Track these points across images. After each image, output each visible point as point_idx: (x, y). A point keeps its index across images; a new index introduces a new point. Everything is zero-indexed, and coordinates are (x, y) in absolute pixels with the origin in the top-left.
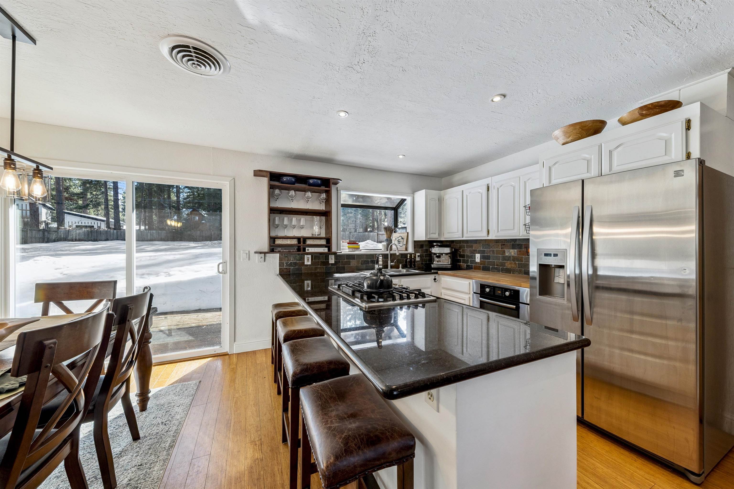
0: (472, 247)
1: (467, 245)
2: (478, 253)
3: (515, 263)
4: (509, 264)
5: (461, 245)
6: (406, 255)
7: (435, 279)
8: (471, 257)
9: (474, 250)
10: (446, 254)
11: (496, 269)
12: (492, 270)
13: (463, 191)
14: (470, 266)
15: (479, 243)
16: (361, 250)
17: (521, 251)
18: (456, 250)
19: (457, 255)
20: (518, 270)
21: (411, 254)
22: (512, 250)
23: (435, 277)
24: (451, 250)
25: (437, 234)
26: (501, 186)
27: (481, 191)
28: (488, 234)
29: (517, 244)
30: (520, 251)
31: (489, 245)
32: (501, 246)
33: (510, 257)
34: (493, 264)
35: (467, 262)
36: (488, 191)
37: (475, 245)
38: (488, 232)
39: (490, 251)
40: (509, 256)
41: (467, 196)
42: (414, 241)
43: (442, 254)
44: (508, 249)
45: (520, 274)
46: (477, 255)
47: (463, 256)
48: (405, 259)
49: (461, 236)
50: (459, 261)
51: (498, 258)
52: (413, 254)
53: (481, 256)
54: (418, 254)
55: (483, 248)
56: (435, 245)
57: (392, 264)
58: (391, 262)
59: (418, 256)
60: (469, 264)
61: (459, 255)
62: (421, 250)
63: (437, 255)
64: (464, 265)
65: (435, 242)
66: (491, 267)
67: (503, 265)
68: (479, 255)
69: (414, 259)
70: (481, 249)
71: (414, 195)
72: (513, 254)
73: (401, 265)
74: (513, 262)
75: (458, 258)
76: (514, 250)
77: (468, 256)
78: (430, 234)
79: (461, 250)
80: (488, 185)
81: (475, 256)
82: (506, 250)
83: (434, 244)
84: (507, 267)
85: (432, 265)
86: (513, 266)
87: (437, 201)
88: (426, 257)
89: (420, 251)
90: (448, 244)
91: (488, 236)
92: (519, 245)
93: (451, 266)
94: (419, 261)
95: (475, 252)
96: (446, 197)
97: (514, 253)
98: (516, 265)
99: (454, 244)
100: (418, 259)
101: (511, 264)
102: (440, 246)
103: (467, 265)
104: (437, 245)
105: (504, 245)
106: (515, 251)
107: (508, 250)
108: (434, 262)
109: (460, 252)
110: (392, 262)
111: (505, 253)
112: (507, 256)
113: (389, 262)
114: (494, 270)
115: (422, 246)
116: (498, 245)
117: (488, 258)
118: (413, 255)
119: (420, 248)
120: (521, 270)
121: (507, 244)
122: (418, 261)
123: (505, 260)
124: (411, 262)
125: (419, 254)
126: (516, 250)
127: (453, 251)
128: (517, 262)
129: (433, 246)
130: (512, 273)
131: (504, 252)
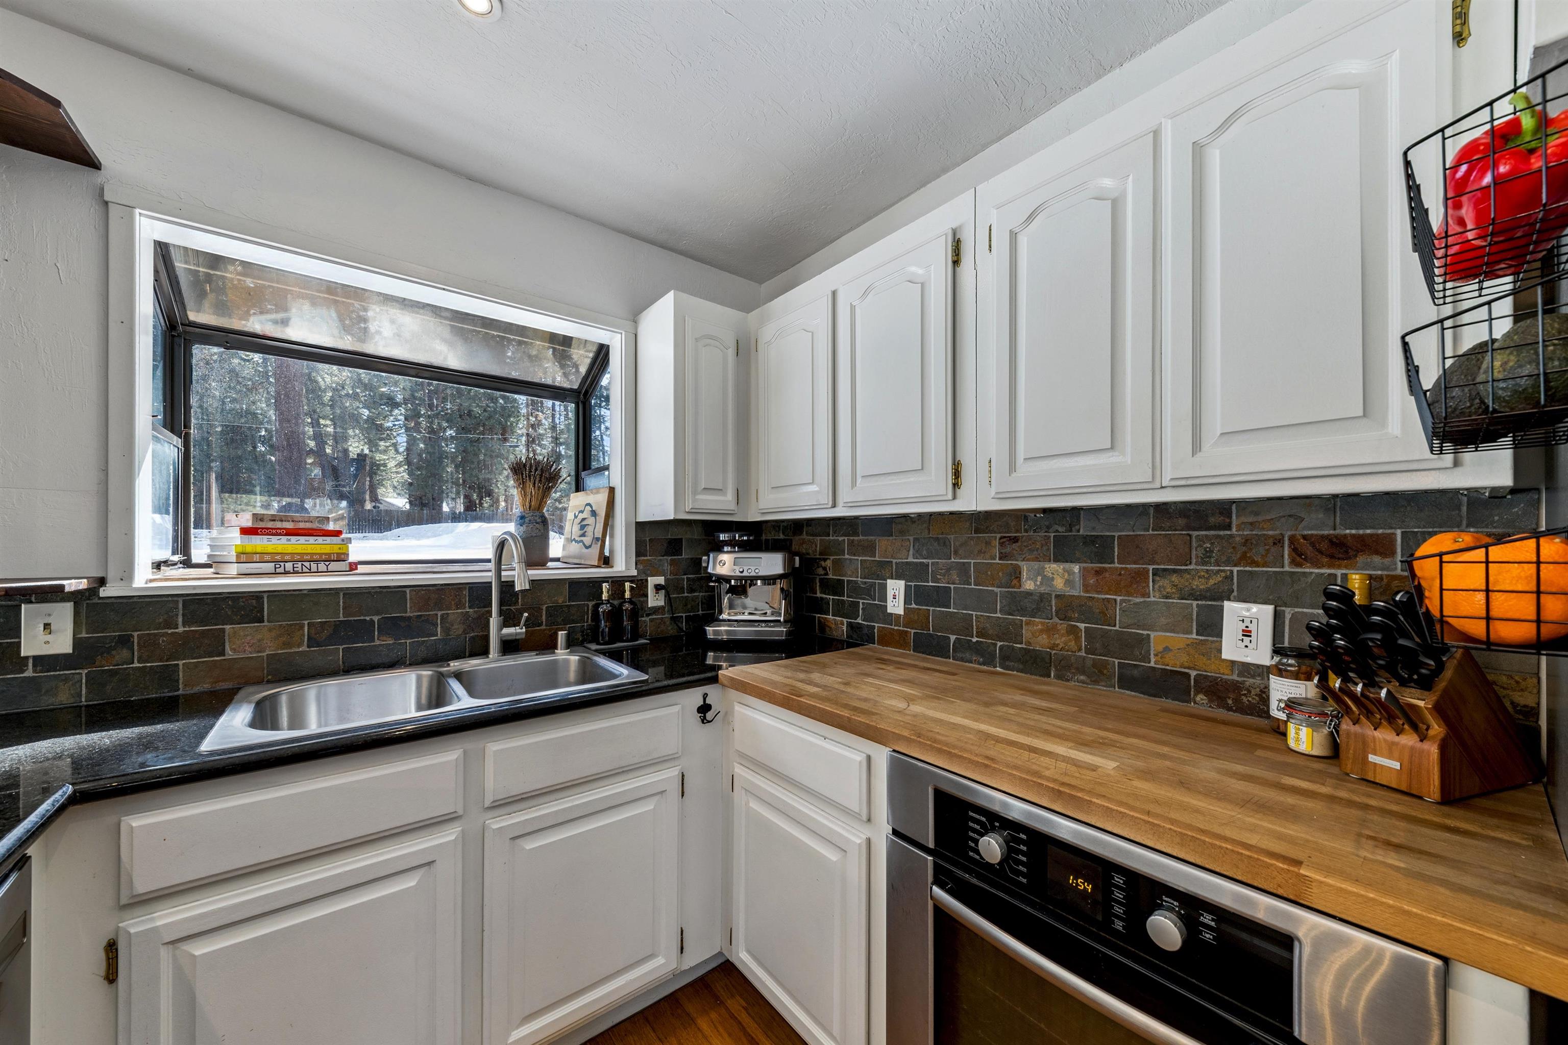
0: (870, 549)
1: (851, 543)
2: (898, 577)
3: (1073, 631)
4: (1042, 631)
5: (830, 541)
6: (594, 584)
7: (704, 709)
8: (868, 592)
9: (882, 565)
10: (769, 580)
11: (978, 649)
12: (959, 655)
13: (834, 293)
14: (865, 631)
15: (902, 533)
16: (353, 567)
17: (1105, 569)
18: (810, 564)
19: (814, 580)
20: (1089, 663)
21: (617, 583)
22: (1054, 566)
23: (705, 696)
24: (789, 562)
25: (730, 496)
26: (1031, 217)
27: (920, 271)
28: (956, 485)
29: (1085, 537)
30: (1098, 572)
31: (945, 543)
32: (1001, 544)
33: (1043, 598)
34: (965, 626)
35: (848, 611)
36: (956, 262)
37: (883, 544)
38: (957, 474)
39: (948, 570)
40: (1042, 596)
41: (853, 308)
42: (639, 524)
43: (752, 580)
44: (1037, 559)
45: (1096, 682)
46: (890, 582)
47: (835, 587)
48: (591, 604)
49: (827, 499)
50: (820, 606)
51: (984, 601)
52: (631, 579)
53: (907, 588)
54: (653, 581)
55: (918, 554)
56: (726, 543)
57: (506, 631)
58: (506, 623)
59: (658, 588)
60: (859, 621)
61: (821, 580)
62: (672, 563)
63: (733, 582)
64: (839, 625)
65: (724, 531)
66: (953, 638)
67: (1011, 632)
68: (901, 583)
69: (631, 601)
70: (911, 559)
71: (636, 328)
72: (1059, 584)
73: (562, 635)
74: (1063, 626)
75: (819, 595)
76: (1067, 565)
77: (856, 589)
78: (695, 493)
79: (829, 563)
80: (954, 232)
81: (884, 587)
82: (1025, 567)
83: (722, 537)
84: (1029, 643)
85: (709, 629)
86: (1060, 641)
87: (731, 352)
88: (691, 590)
89: (667, 567)
90: (782, 537)
91: (954, 497)
92: (1090, 541)
93: (789, 633)
94: (662, 608)
95: (883, 570)
96: (767, 333)
97: (1068, 582)
98: (1077, 639)
99: (804, 536)
100: (655, 600)
101: (1050, 630)
102: (746, 547)
103: (850, 625)
104: (732, 543)
105: (1015, 540)
106: (1071, 573)
107: (1036, 565)
108: (721, 612)
109: (825, 569)
110: (509, 619)
111: (1019, 578)
112: (1029, 594)
113: (494, 621)
114: (967, 655)
115: (674, 547)
116: (988, 543)
117: (941, 597)
118: (627, 585)
119: (667, 553)
120: (1105, 664)
121: (1029, 538)
122: (656, 610)
123: (1023, 611)
124: (615, 615)
125: (661, 580)
126: (1076, 568)
127: (794, 569)
128: (1082, 626)
129: (718, 548)
130: (1058, 677)
131: (1016, 574)
